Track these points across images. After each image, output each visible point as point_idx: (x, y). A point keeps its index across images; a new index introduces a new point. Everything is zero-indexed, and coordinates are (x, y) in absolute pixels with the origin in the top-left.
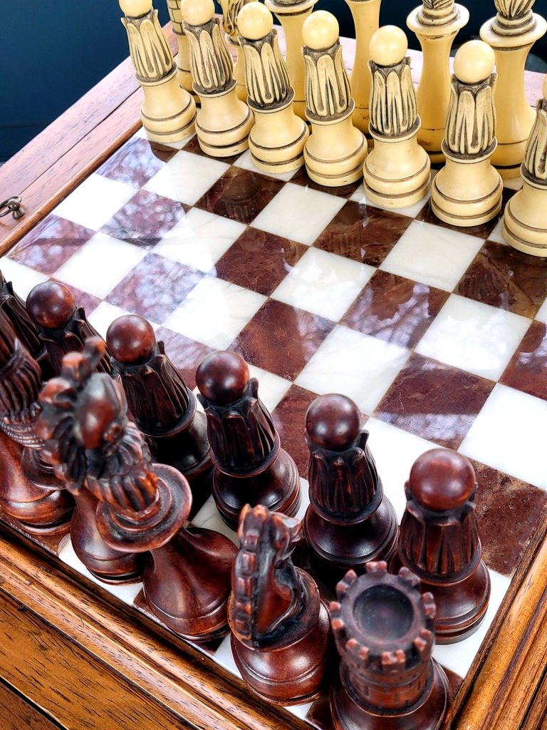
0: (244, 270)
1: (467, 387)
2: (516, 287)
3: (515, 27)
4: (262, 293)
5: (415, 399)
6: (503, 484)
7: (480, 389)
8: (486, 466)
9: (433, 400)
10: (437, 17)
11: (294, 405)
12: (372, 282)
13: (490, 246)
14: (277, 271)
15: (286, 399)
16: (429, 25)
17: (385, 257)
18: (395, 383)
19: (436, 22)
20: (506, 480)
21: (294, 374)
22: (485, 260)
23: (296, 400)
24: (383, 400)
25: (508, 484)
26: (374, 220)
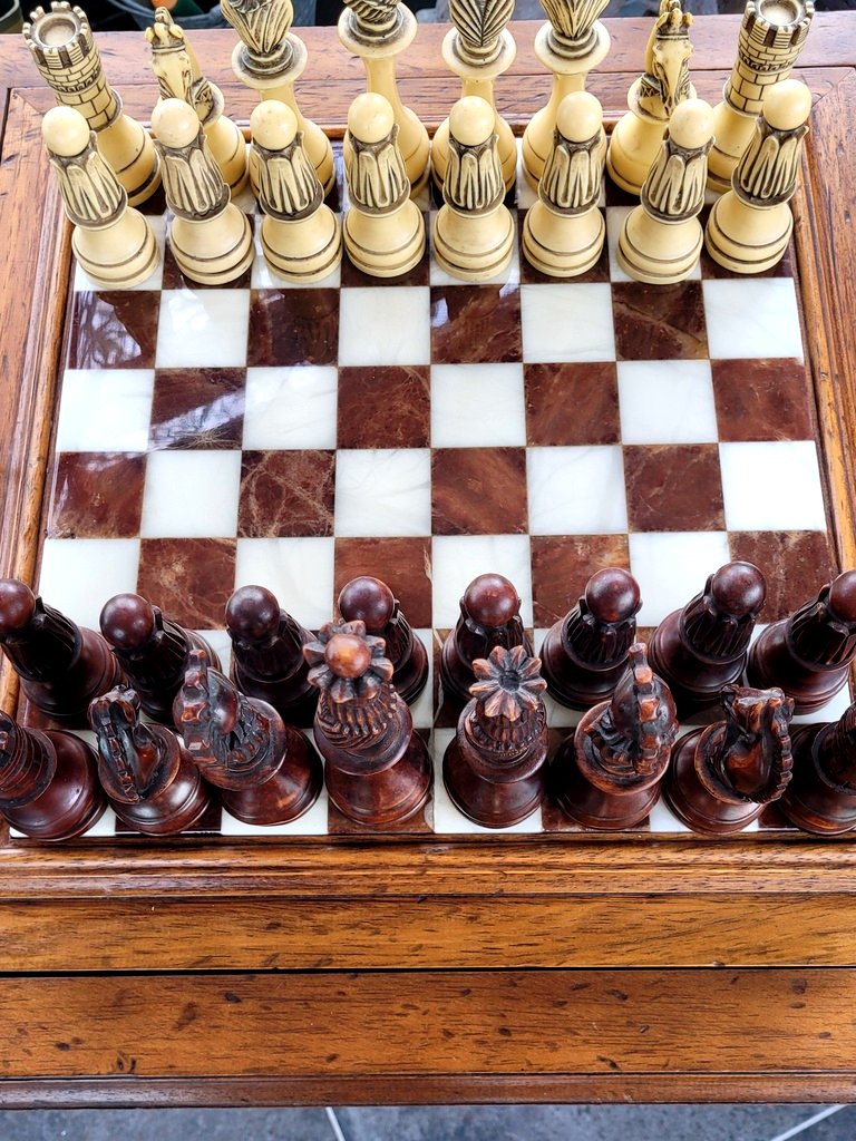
0: (377, 426)
1: (695, 460)
2: (673, 329)
3: (583, 46)
4: (420, 447)
5: (657, 495)
6: (782, 542)
7: (708, 456)
8: (759, 532)
9: (674, 488)
10: (488, 55)
11: (547, 558)
12: (528, 383)
13: (618, 289)
14: (416, 412)
15: (534, 556)
16: (481, 66)
17: (521, 345)
18: (628, 488)
19: (488, 60)
20: (783, 536)
21: (523, 525)
22: (623, 308)
23: (545, 552)
24: (628, 511)
25: (786, 540)
26: (477, 302)
